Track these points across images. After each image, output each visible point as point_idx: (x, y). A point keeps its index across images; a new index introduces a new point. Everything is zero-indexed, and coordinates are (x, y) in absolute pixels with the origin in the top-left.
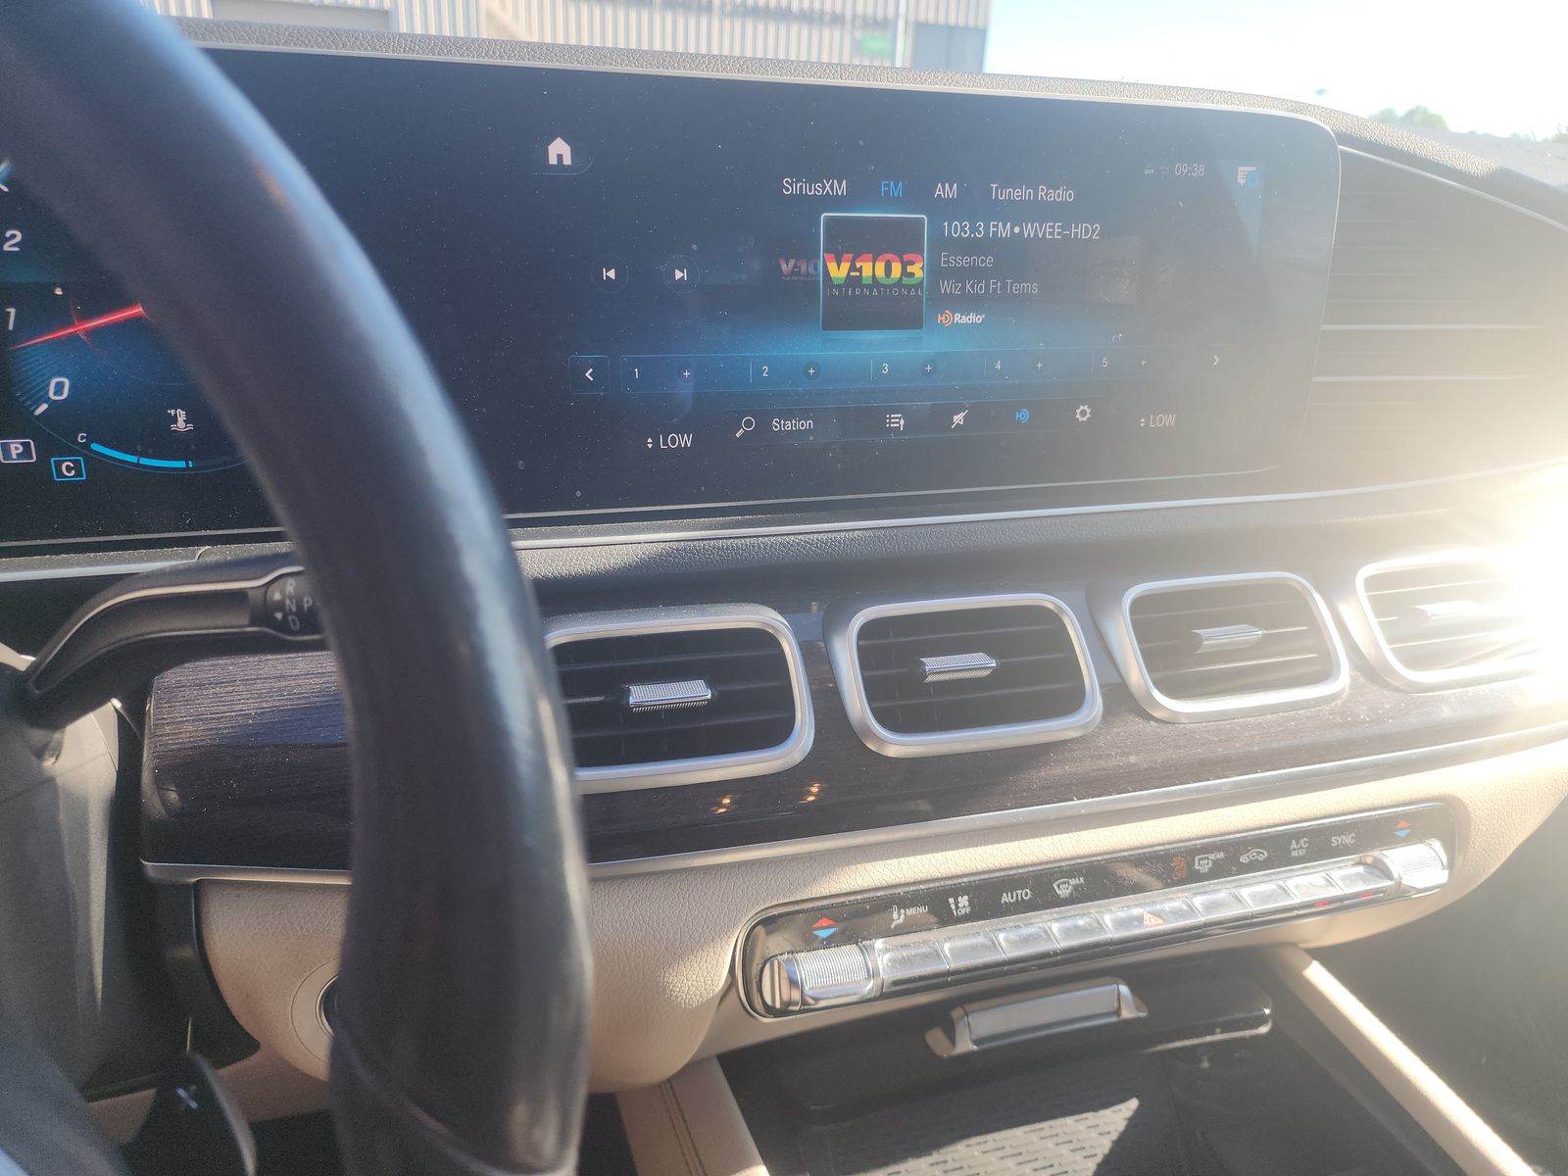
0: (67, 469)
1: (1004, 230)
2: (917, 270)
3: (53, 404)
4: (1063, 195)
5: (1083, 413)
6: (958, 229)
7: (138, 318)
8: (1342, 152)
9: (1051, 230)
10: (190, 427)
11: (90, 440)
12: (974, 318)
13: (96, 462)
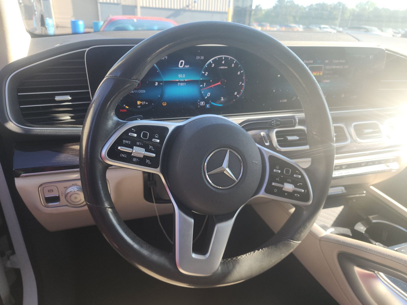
0: (208, 106)
1: (334, 67)
2: (321, 74)
3: (208, 97)
4: (344, 61)
5: (343, 96)
6: (328, 67)
7: (219, 84)
8: (387, 53)
9: (341, 67)
10: (223, 100)
11: (211, 102)
12: (328, 81)
13: (211, 105)
